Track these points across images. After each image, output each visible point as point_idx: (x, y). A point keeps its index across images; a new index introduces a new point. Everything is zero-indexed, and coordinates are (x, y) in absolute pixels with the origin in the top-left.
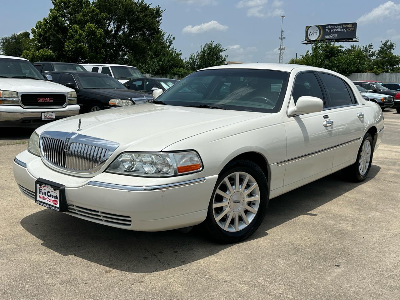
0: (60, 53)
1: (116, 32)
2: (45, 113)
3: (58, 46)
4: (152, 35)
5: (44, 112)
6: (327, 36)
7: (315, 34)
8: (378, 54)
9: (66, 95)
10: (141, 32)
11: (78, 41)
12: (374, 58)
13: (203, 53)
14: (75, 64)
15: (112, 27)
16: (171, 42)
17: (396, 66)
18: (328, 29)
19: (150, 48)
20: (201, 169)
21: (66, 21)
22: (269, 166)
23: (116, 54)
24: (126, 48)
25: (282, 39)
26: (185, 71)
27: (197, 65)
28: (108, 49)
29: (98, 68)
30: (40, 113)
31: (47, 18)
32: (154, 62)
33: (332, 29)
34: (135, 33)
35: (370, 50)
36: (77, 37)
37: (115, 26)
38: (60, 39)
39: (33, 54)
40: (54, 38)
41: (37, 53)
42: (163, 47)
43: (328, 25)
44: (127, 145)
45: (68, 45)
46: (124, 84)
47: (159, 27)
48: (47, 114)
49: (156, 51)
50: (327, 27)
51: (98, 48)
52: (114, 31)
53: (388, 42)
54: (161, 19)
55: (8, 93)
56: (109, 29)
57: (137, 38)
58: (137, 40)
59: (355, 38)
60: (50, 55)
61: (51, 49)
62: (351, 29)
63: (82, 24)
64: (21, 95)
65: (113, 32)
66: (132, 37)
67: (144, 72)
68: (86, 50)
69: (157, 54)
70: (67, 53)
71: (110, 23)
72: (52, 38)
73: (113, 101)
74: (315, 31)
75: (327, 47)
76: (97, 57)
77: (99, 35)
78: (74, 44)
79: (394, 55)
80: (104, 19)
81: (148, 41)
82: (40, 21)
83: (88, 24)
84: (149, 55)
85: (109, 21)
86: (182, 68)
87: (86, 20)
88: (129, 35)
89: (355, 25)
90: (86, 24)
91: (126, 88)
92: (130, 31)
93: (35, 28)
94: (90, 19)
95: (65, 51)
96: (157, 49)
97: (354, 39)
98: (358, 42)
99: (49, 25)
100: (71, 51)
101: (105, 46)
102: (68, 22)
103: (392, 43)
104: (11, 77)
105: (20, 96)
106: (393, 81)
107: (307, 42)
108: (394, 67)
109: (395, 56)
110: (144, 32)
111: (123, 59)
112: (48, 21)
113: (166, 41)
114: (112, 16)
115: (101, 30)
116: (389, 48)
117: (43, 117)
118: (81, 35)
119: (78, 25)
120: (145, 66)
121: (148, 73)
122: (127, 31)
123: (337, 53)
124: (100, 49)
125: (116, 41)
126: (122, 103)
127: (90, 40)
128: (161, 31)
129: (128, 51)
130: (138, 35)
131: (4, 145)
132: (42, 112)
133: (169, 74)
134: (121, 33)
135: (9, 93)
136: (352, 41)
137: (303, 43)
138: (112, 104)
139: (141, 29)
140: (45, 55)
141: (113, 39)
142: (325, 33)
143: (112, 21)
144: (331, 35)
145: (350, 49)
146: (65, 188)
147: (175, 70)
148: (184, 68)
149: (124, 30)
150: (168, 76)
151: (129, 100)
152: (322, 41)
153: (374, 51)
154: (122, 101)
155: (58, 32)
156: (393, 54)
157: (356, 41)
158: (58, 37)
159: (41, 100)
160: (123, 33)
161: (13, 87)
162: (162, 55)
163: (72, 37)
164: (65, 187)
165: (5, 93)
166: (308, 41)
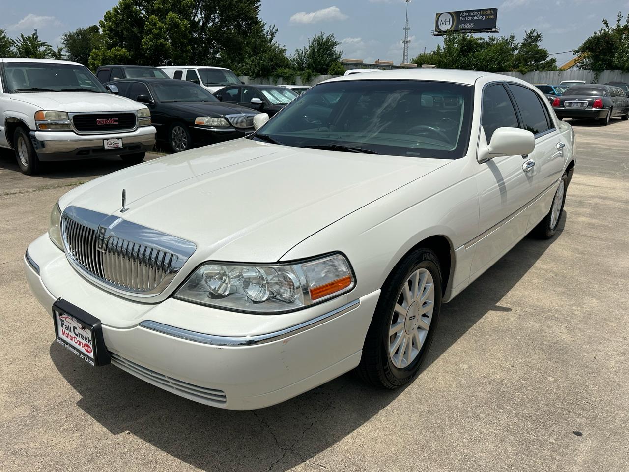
0: (137, 52)
1: (205, 24)
2: (109, 140)
3: (134, 43)
4: (249, 26)
5: (107, 139)
6: (462, 26)
7: (448, 23)
8: (521, 48)
9: (136, 113)
10: (236, 23)
11: (158, 36)
12: (516, 52)
13: (313, 49)
14: (152, 67)
15: (199, 16)
16: (273, 35)
17: (542, 62)
18: (463, 17)
19: (247, 43)
20: (351, 285)
21: (141, 10)
22: (454, 253)
23: (206, 51)
24: (218, 43)
25: (407, 29)
26: (291, 72)
27: (306, 63)
28: (196, 46)
29: (182, 71)
30: (102, 140)
31: (117, 7)
32: (253, 62)
33: (467, 16)
34: (229, 24)
35: (512, 43)
36: (156, 32)
37: (203, 16)
38: (135, 35)
39: (103, 54)
40: (129, 32)
41: (109, 53)
42: (263, 42)
43: (463, 12)
44: (213, 246)
45: (146, 42)
46: (215, 94)
47: (258, 16)
48: (111, 141)
49: (255, 46)
50: (462, 14)
51: (182, 44)
52: (201, 22)
53: (534, 32)
54: (260, 5)
55: (54, 114)
56: (196, 19)
57: (231, 31)
58: (231, 34)
59: (495, 27)
60: (125, 54)
61: (125, 47)
62: (490, 17)
63: (162, 13)
64: (73, 115)
65: (201, 24)
66: (225, 29)
67: (242, 74)
68: (169, 48)
69: (256, 51)
70: (146, 52)
71: (197, 12)
72: (125, 33)
73: (200, 120)
74: (448, 20)
75: (464, 39)
76: (183, 56)
77: (184, 29)
78: (153, 41)
79: (540, 48)
80: (189, 7)
81: (245, 34)
82: (108, 11)
83: (170, 14)
84: (247, 52)
85: (195, 9)
86: (288, 69)
87: (167, 9)
88: (221, 27)
89: (495, 11)
90: (167, 14)
91: (217, 100)
92: (222, 21)
93: (103, 21)
94: (172, 7)
95: (143, 49)
96: (256, 44)
97: (494, 29)
98: (498, 32)
99: (120, 16)
100: (151, 50)
101: (192, 41)
102: (143, 12)
103: (539, 34)
104: (61, 90)
105: (71, 117)
106: (543, 81)
107: (437, 33)
108: (540, 63)
109: (542, 49)
110: (238, 23)
111: (214, 58)
112: (119, 11)
113: (267, 34)
114: (199, 3)
115: (186, 22)
116: (535, 40)
117: (106, 146)
118: (160, 28)
119: (157, 15)
120: (243, 66)
121: (246, 75)
122: (217, 22)
123: (475, 48)
124: (186, 46)
125: (205, 35)
126: (213, 122)
127: (173, 34)
128: (260, 20)
129: (220, 48)
130: (232, 27)
131: (53, 188)
132: (104, 139)
133: (271, 76)
134: (210, 24)
135: (56, 114)
136: (491, 32)
137: (433, 34)
138: (200, 123)
139: (236, 18)
140: (119, 55)
141: (202, 32)
142: (460, 22)
143: (199, 9)
144: (466, 25)
145: (488, 41)
146: (102, 326)
147: (279, 71)
148: (289, 68)
149: (214, 21)
150: (271, 79)
151: (222, 117)
152: (456, 31)
153: (516, 44)
154: (213, 119)
155: (132, 25)
156: (538, 47)
157: (496, 32)
158: (133, 32)
159: (102, 122)
160: (213, 25)
161: (60, 105)
162: (263, 52)
163: (150, 30)
164: (102, 324)
165: (50, 114)
166: (439, 32)
